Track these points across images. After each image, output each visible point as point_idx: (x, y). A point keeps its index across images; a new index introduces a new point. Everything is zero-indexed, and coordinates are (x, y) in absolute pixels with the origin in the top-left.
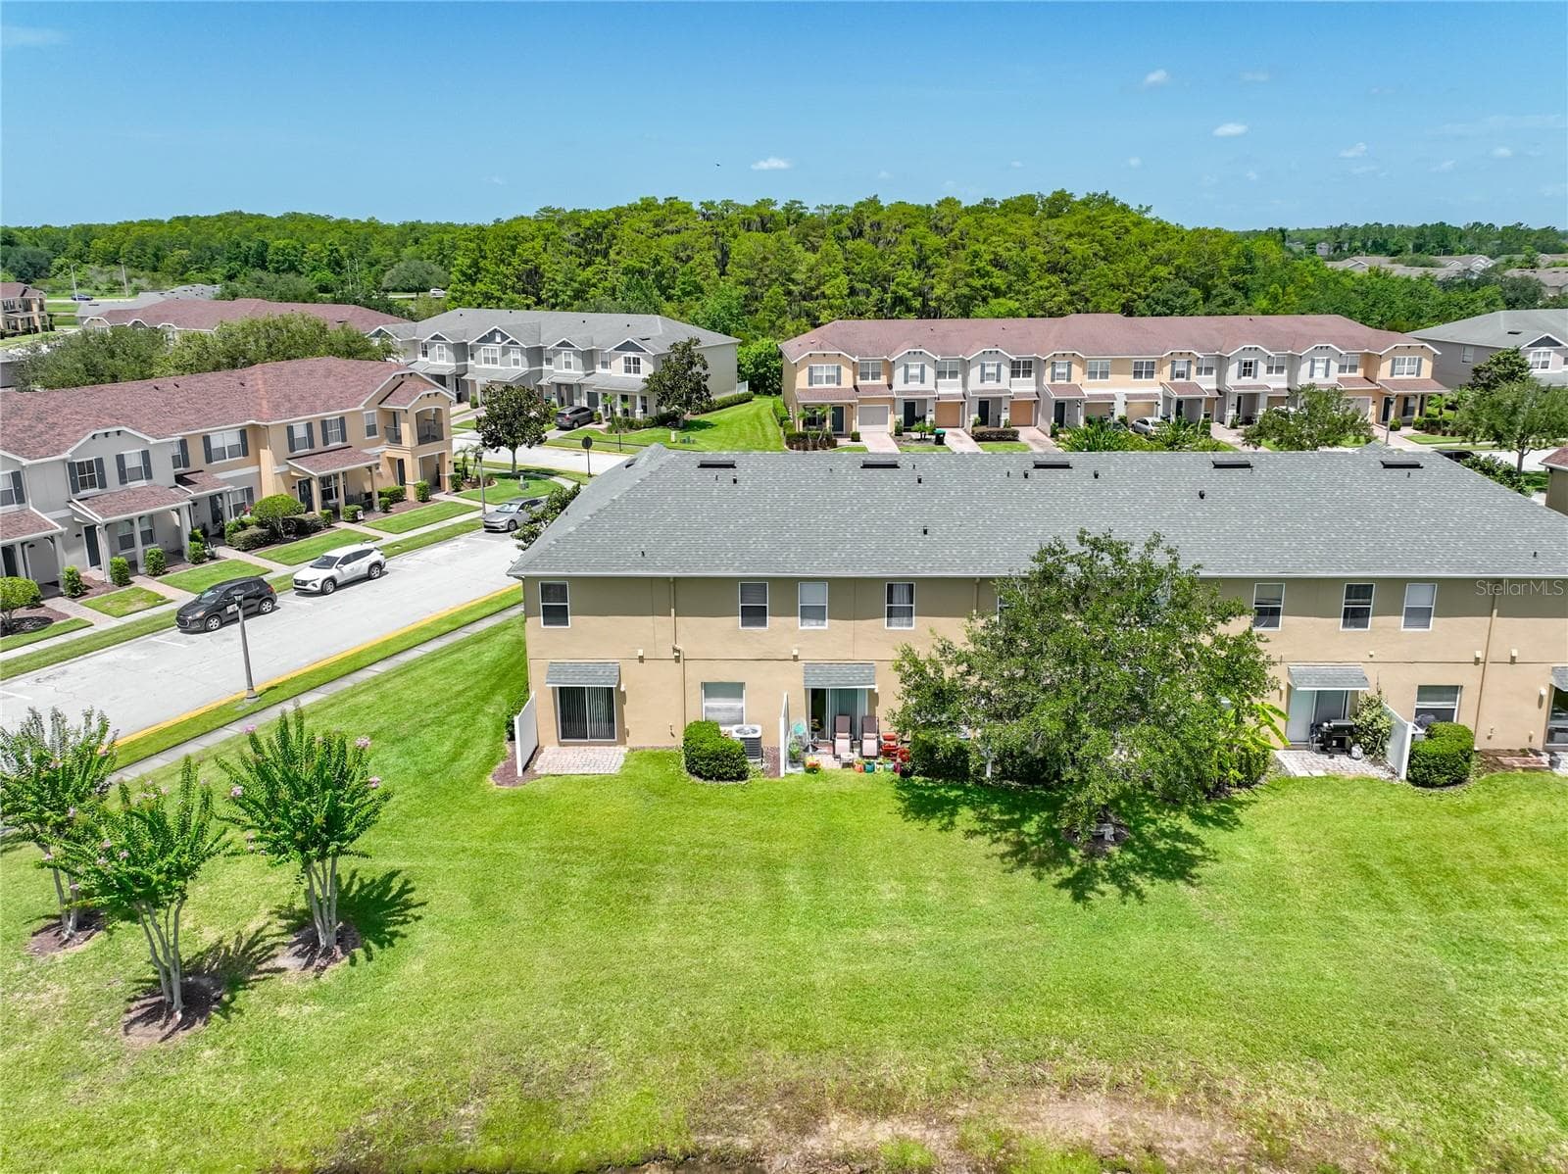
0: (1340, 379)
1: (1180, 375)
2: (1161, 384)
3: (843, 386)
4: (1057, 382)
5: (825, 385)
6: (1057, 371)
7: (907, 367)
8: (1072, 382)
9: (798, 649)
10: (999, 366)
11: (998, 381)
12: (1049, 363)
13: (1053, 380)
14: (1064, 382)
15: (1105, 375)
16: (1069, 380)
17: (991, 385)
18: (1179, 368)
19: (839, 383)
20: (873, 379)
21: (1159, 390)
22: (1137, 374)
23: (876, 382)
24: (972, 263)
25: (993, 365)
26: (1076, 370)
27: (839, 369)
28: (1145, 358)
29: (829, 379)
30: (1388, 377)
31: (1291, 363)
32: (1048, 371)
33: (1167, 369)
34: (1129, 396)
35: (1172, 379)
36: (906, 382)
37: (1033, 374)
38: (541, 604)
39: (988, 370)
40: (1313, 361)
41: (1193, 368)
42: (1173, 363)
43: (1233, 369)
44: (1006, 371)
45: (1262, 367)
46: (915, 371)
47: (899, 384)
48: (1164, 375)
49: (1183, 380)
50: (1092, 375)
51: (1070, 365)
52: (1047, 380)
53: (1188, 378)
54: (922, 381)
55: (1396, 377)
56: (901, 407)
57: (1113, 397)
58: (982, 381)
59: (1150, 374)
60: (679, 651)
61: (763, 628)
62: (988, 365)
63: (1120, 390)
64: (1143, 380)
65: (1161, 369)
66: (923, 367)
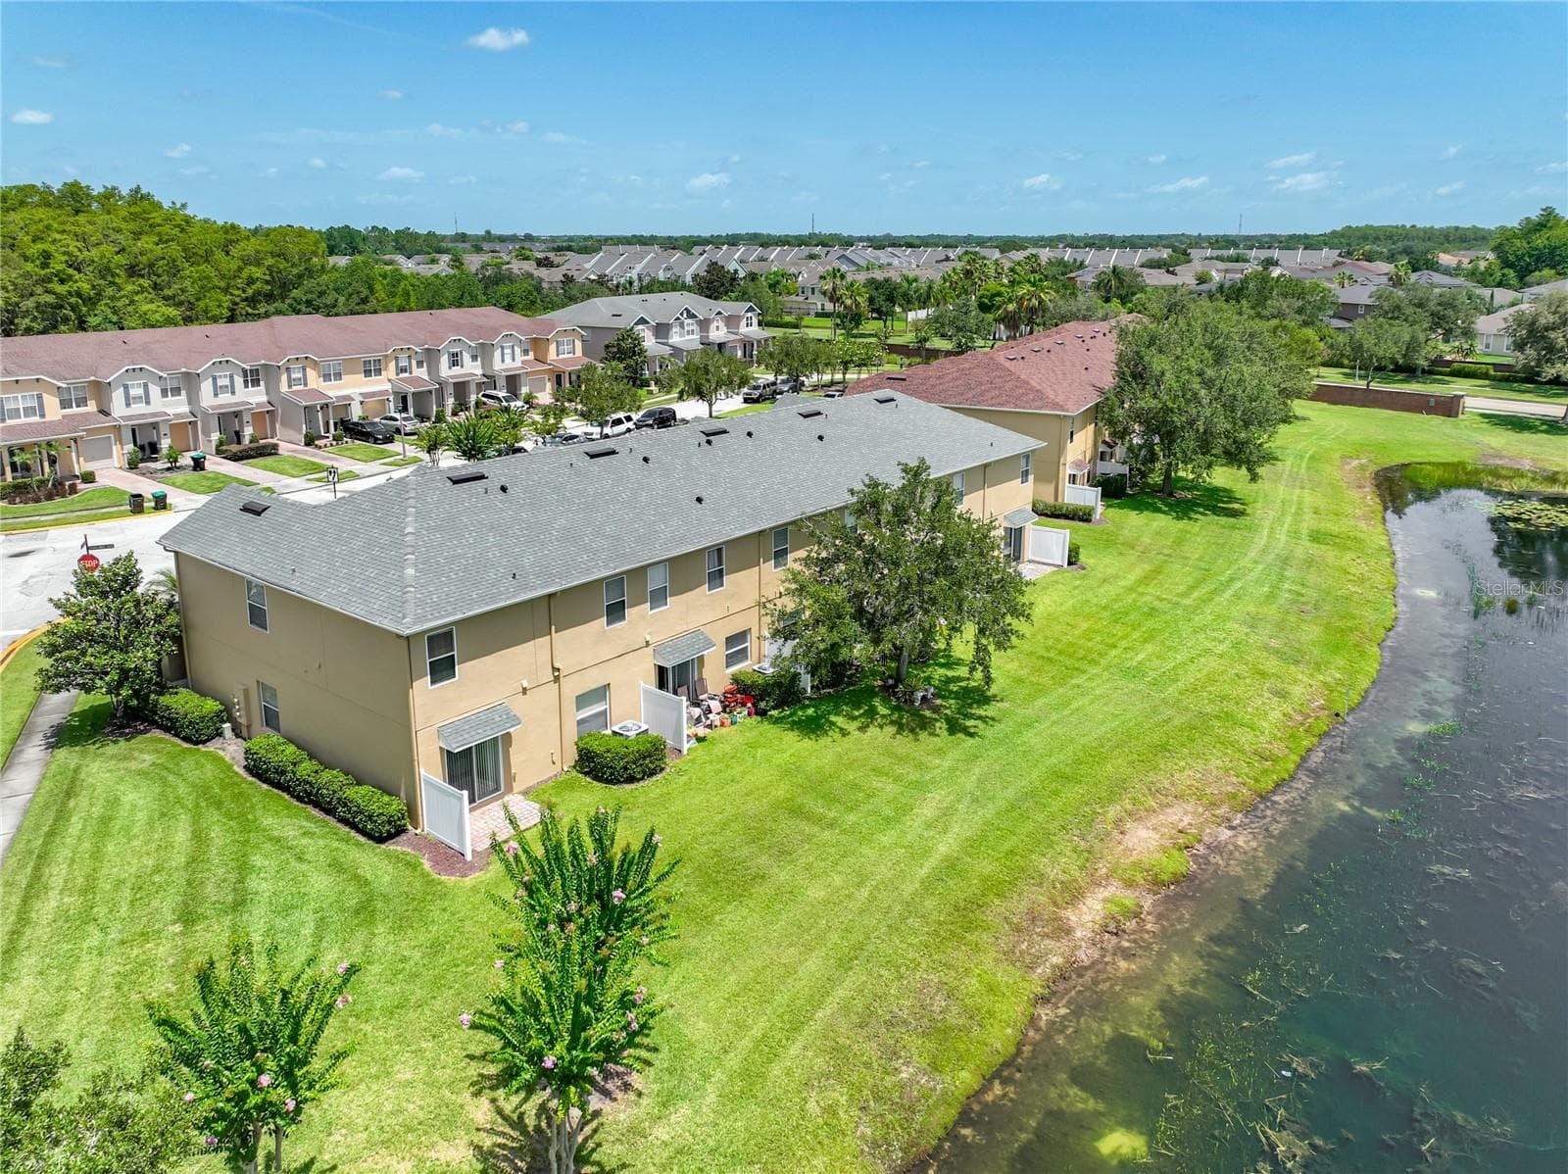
0: (523, 362)
1: (403, 370)
2: (389, 380)
3: (48, 419)
4: (295, 388)
5: (23, 420)
6: (293, 376)
7: (126, 387)
8: (309, 387)
9: (649, 633)
10: (231, 377)
11: (233, 393)
12: (283, 369)
13: (290, 386)
14: (301, 387)
15: (338, 376)
16: (306, 385)
17: (225, 398)
18: (403, 363)
19: (43, 416)
20: (78, 406)
21: (388, 387)
22: (367, 373)
23: (82, 409)
24: (45, 266)
25: (225, 376)
26: (311, 374)
27: (40, 397)
28: (372, 356)
29: (29, 412)
30: (555, 358)
31: (483, 352)
32: (284, 377)
33: (392, 365)
34: (365, 395)
35: (397, 374)
36: (128, 405)
37: (262, 383)
38: (428, 661)
39: (220, 382)
40: (502, 348)
41: (414, 363)
42: (397, 358)
43: (444, 360)
44: (239, 381)
45: (466, 357)
46: (136, 392)
47: (118, 408)
48: (390, 371)
49: (407, 375)
50: (327, 377)
51: (304, 370)
52: (284, 387)
53: (411, 373)
54: (148, 403)
55: (561, 357)
56: (127, 435)
57: (349, 398)
58: (216, 395)
59: (378, 372)
60: (558, 670)
61: (622, 623)
62: (220, 377)
63: (355, 390)
64: (373, 378)
65: (387, 366)
66: (146, 386)
